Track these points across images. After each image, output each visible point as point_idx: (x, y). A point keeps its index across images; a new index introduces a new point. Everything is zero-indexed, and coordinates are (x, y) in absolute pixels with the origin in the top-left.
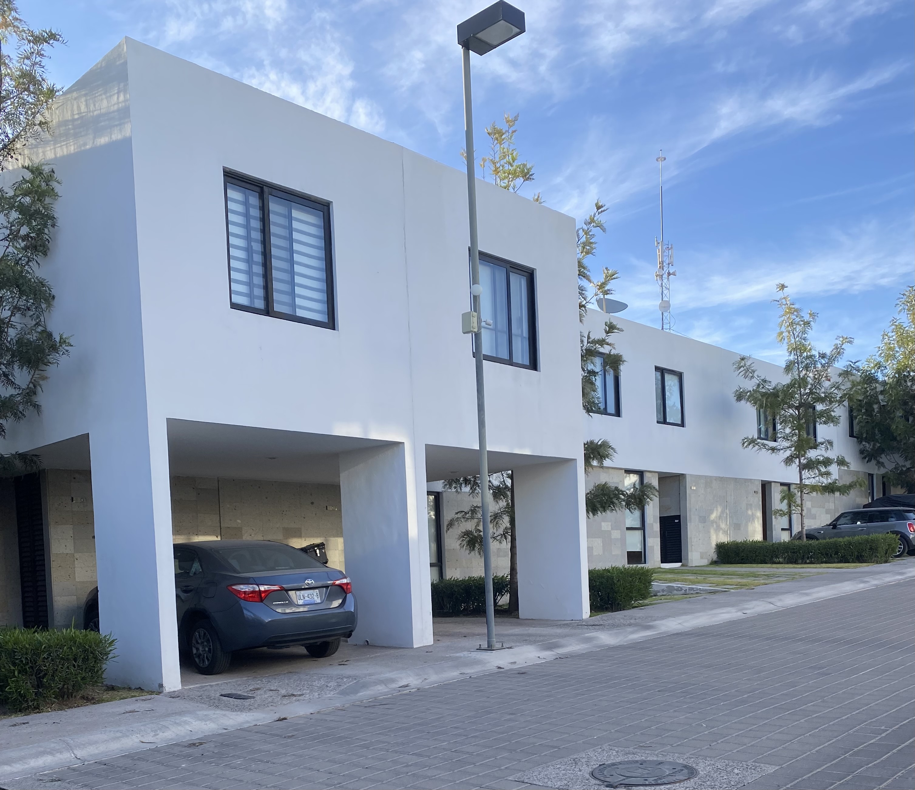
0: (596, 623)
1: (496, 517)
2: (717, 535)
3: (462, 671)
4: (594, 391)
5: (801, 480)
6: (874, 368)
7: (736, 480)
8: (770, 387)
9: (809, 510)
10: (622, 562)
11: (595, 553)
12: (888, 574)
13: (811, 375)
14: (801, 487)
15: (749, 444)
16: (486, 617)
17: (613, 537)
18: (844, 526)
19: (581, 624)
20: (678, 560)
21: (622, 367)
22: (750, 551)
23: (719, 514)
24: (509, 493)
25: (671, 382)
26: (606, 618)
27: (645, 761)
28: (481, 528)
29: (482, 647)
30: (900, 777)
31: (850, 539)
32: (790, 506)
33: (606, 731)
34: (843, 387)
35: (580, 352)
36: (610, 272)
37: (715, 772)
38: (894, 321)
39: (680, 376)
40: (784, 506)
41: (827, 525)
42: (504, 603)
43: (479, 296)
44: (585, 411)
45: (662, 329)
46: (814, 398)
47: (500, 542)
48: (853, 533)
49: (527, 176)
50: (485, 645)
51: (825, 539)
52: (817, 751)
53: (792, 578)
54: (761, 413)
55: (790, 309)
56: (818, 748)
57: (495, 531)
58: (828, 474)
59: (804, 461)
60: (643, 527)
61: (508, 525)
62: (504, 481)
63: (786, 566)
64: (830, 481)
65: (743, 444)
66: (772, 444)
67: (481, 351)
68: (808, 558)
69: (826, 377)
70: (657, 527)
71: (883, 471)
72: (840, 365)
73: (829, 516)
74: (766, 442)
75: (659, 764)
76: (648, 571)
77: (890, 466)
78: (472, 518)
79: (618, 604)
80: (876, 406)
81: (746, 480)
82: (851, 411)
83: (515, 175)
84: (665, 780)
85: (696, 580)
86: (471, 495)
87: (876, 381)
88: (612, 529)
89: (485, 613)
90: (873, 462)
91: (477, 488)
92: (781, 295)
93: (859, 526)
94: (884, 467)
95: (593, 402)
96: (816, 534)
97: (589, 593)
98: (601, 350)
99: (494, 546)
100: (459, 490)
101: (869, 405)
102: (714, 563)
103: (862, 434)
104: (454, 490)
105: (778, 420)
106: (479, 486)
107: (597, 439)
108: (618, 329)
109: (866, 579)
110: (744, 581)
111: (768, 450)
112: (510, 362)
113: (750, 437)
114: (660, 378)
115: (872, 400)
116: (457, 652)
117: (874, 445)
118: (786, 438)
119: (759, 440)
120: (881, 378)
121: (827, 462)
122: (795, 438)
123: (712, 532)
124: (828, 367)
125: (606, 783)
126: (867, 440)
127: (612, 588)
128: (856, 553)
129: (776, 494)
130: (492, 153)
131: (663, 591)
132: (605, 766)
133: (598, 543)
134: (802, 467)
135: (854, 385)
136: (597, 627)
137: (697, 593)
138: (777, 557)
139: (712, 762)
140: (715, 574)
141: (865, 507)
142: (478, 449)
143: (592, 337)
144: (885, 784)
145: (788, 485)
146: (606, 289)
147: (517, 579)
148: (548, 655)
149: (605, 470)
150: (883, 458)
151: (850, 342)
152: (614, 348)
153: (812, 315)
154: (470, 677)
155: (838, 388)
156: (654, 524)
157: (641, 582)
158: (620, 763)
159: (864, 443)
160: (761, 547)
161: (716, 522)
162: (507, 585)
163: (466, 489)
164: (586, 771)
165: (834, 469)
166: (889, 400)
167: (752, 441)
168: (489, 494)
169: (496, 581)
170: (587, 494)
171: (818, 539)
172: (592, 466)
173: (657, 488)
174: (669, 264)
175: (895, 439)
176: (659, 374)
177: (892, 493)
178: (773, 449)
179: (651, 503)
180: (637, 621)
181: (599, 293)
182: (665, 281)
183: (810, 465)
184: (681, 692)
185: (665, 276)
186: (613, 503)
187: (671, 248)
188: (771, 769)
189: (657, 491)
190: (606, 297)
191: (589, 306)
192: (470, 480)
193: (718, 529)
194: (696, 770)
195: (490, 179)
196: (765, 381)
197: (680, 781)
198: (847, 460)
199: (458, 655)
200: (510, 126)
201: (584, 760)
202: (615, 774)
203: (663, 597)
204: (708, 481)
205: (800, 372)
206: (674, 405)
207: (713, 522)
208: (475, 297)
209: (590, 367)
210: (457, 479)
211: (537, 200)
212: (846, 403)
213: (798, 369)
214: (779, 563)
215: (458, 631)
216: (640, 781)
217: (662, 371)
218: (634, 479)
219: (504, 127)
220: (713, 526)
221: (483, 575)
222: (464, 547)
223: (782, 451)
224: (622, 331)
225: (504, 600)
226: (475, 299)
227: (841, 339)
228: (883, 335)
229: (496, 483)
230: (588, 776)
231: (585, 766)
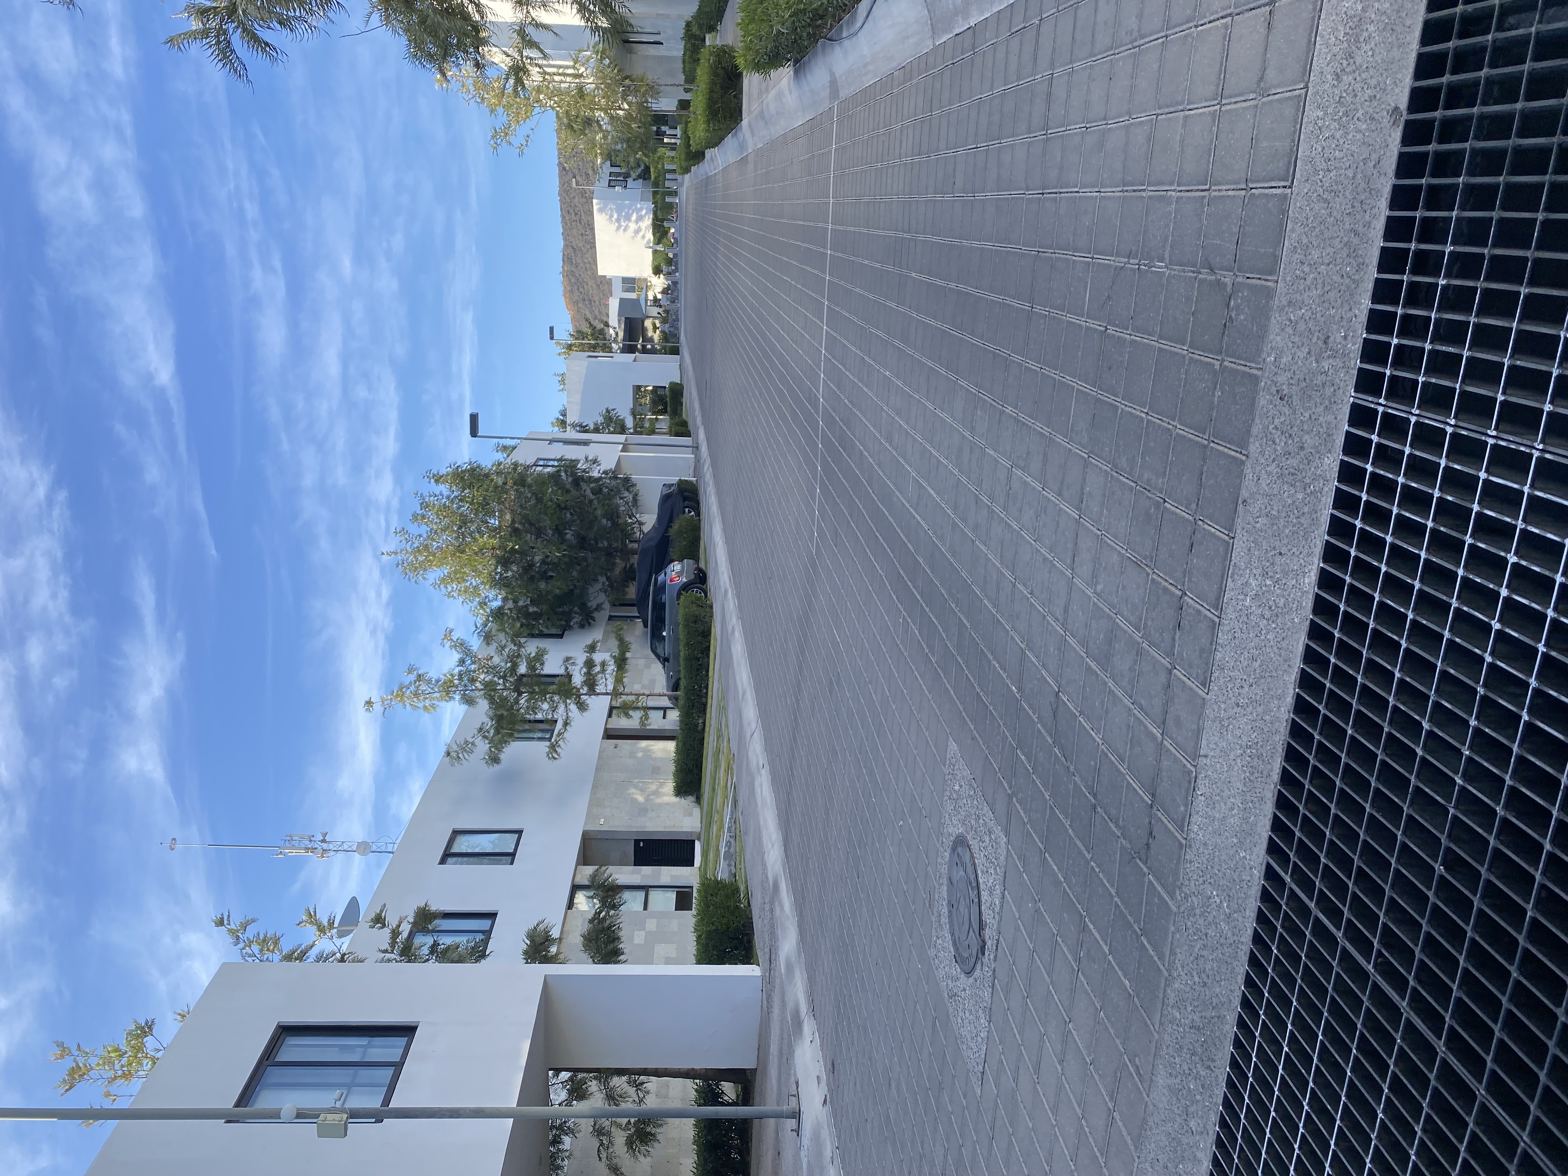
0: (768, 957)
1: (611, 1097)
2: (664, 795)
3: (829, 1159)
4: (458, 947)
5: (607, 694)
6: (484, 610)
7: (598, 769)
8: (489, 723)
9: (643, 687)
10: (689, 918)
11: (674, 955)
12: (726, 606)
13: (482, 677)
14: (615, 694)
15: (556, 752)
16: (752, 1119)
17: (655, 929)
18: (667, 648)
19: (768, 979)
20: (689, 845)
21: (433, 908)
22: (688, 756)
23: (638, 792)
24: (580, 1076)
25: (463, 845)
26: (762, 944)
27: (949, 902)
28: (624, 1121)
29: (795, 1127)
30: (957, 606)
31: (682, 644)
32: (638, 708)
33: (911, 951)
34: (504, 642)
35: (403, 964)
36: (304, 918)
37: (959, 813)
38: (434, 585)
39: (456, 833)
40: (637, 715)
41: (664, 667)
42: (734, 1090)
43: (298, 1109)
44: (483, 961)
45: (392, 853)
46: (511, 675)
47: (648, 1093)
48: (676, 640)
49: (147, 1029)
50: (792, 1123)
51: (679, 671)
52: (930, 693)
53: (723, 709)
54: (519, 736)
55: (398, 695)
56: (926, 691)
57: (631, 1099)
58: (603, 664)
59: (585, 690)
60: (646, 888)
61: (625, 1078)
62: (562, 1083)
63: (708, 715)
64: (612, 662)
65: (555, 759)
66: (559, 726)
67: (376, 1109)
68: (701, 691)
69: (488, 660)
70: (647, 870)
71: (607, 606)
72: (476, 644)
73: (653, 666)
74: (556, 732)
75: (951, 883)
76: (702, 884)
77: (602, 598)
78: (609, 1134)
79: (743, 925)
80: (531, 610)
81: (600, 757)
82: (532, 636)
83: (139, 1049)
84: (972, 877)
85: (718, 823)
86: (577, 1135)
87: (500, 609)
88: (644, 929)
89: (746, 1119)
90: (595, 615)
91: (567, 1125)
92: (378, 707)
93: (668, 633)
94: (602, 604)
95: (473, 948)
96: (674, 680)
97: (727, 966)
98: (405, 935)
99: (652, 1103)
100: (567, 1154)
101: (527, 615)
102: (698, 800)
103: (561, 625)
104: (566, 1162)
105: (532, 717)
106: (565, 1122)
107: (523, 944)
108: (382, 911)
109: (730, 629)
110: (723, 765)
111: (566, 729)
112: (398, 1066)
113: (547, 750)
114: (454, 859)
115: (523, 612)
116: (801, 1168)
117: (576, 613)
118: (554, 709)
119: (553, 740)
120: (497, 604)
121: (590, 664)
122: (556, 698)
123: (659, 801)
124: (475, 657)
125: (980, 956)
126: (568, 621)
127: (722, 933)
128: (699, 638)
129: (621, 723)
130: (100, 1082)
131: (729, 865)
132: (957, 956)
133: (661, 950)
134: (592, 691)
135: (503, 630)
136: (773, 957)
137: (735, 822)
138: (697, 725)
139: (947, 816)
140: (712, 799)
141: (646, 626)
142: (511, 1121)
143: (386, 946)
144: (965, 622)
145: (612, 709)
146: (326, 924)
147: (701, 1069)
148: (809, 1027)
149: (564, 936)
150: (592, 604)
151: (451, 631)
152: (406, 917)
153: (410, 671)
154: (837, 1148)
155: (503, 648)
156: (643, 873)
157: (717, 894)
158: (953, 935)
159: (572, 624)
160: (684, 744)
161: (648, 795)
162: (710, 1086)
163: (567, 1141)
164: (964, 981)
165: (598, 657)
166: (525, 595)
167: (553, 748)
168: (579, 1106)
169: (702, 1101)
170: (594, 962)
171: (679, 679)
172: (558, 954)
173: (596, 867)
174: (311, 841)
175: (571, 592)
176: (450, 860)
177: (634, 597)
178: (566, 724)
179: (617, 876)
180: (767, 901)
181: (329, 934)
182: (331, 846)
183: (591, 683)
184: (860, 849)
185: (325, 846)
186: (610, 927)
187: (291, 836)
188: (953, 746)
189: (600, 868)
190: (336, 925)
191: (344, 949)
192: (555, 1136)
193: (656, 793)
194: (958, 836)
195: (136, 1085)
196: (481, 729)
197: (972, 857)
198: (589, 642)
199: (805, 1166)
200: (70, 1054)
201: (951, 985)
202: (966, 943)
203: (738, 866)
204: (595, 803)
205: (477, 689)
206: (493, 842)
207: (647, 799)
208: (299, 1116)
209: (425, 951)
210: (551, 1157)
211: (183, 1016)
212: (523, 640)
213: (472, 690)
214: (704, 723)
215: (770, 1162)
216: (974, 909)
217: (447, 856)
218: (581, 899)
219: (69, 1063)
220: (652, 800)
221: (692, 1121)
222: (649, 1149)
223: (570, 714)
224: (385, 905)
225: (729, 1089)
226: (302, 1115)
227: (445, 641)
228: (449, 597)
229: (563, 1095)
230: (971, 980)
231: (958, 983)
